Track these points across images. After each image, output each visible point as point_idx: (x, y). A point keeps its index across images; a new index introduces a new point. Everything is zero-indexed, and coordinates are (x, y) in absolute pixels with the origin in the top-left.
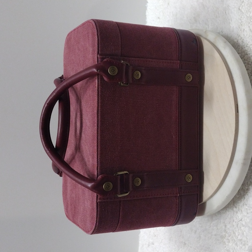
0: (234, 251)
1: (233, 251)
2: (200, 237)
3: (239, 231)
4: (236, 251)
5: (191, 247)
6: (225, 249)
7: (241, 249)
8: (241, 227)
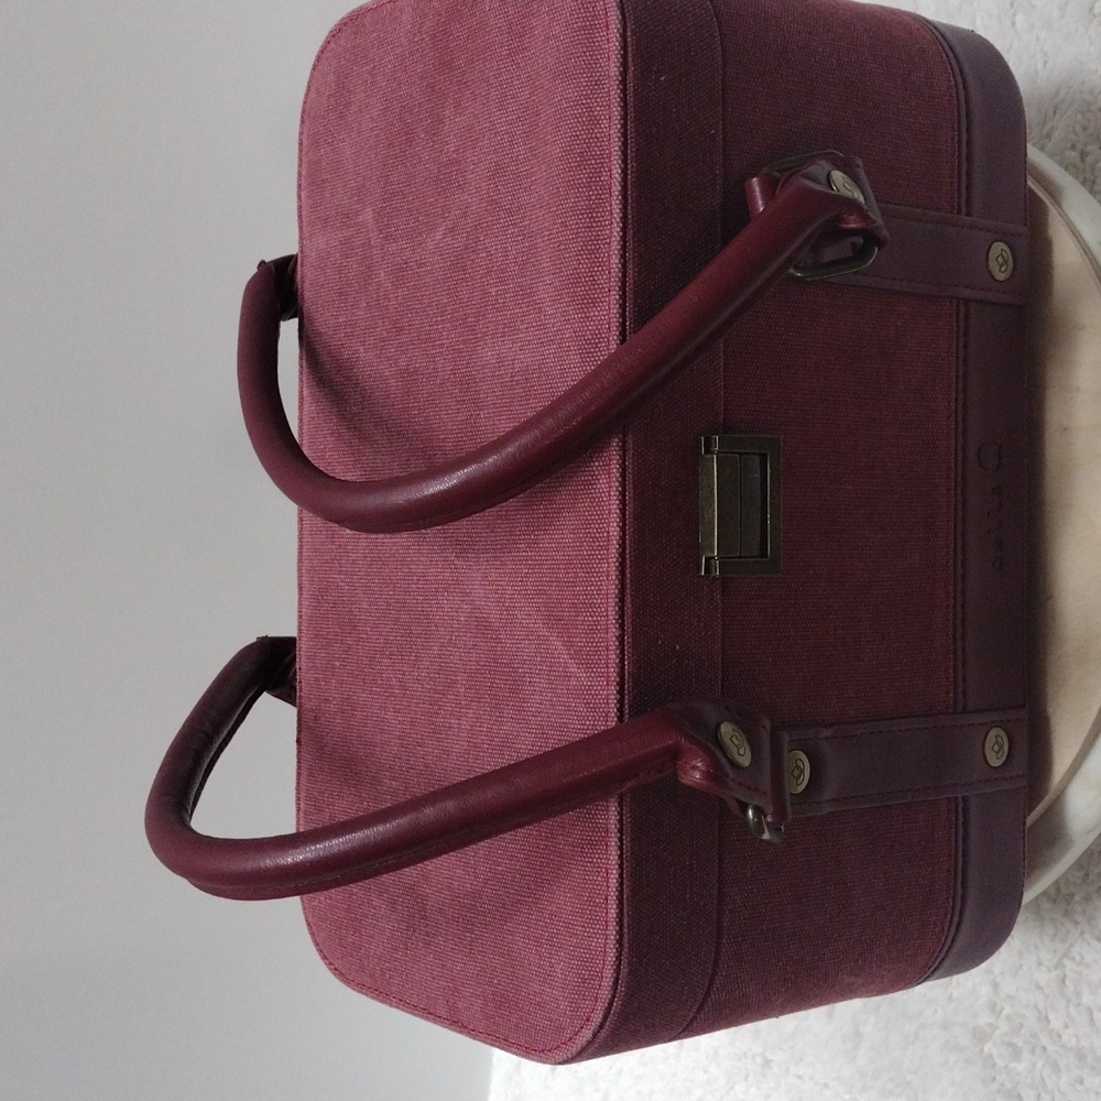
0: (1043, 1095)
1: (1039, 1096)
2: (857, 1034)
3: (1068, 1007)
4: (1053, 1098)
5: (800, 1077)
6: (995, 1086)
7: (1078, 1086)
8: (1078, 994)
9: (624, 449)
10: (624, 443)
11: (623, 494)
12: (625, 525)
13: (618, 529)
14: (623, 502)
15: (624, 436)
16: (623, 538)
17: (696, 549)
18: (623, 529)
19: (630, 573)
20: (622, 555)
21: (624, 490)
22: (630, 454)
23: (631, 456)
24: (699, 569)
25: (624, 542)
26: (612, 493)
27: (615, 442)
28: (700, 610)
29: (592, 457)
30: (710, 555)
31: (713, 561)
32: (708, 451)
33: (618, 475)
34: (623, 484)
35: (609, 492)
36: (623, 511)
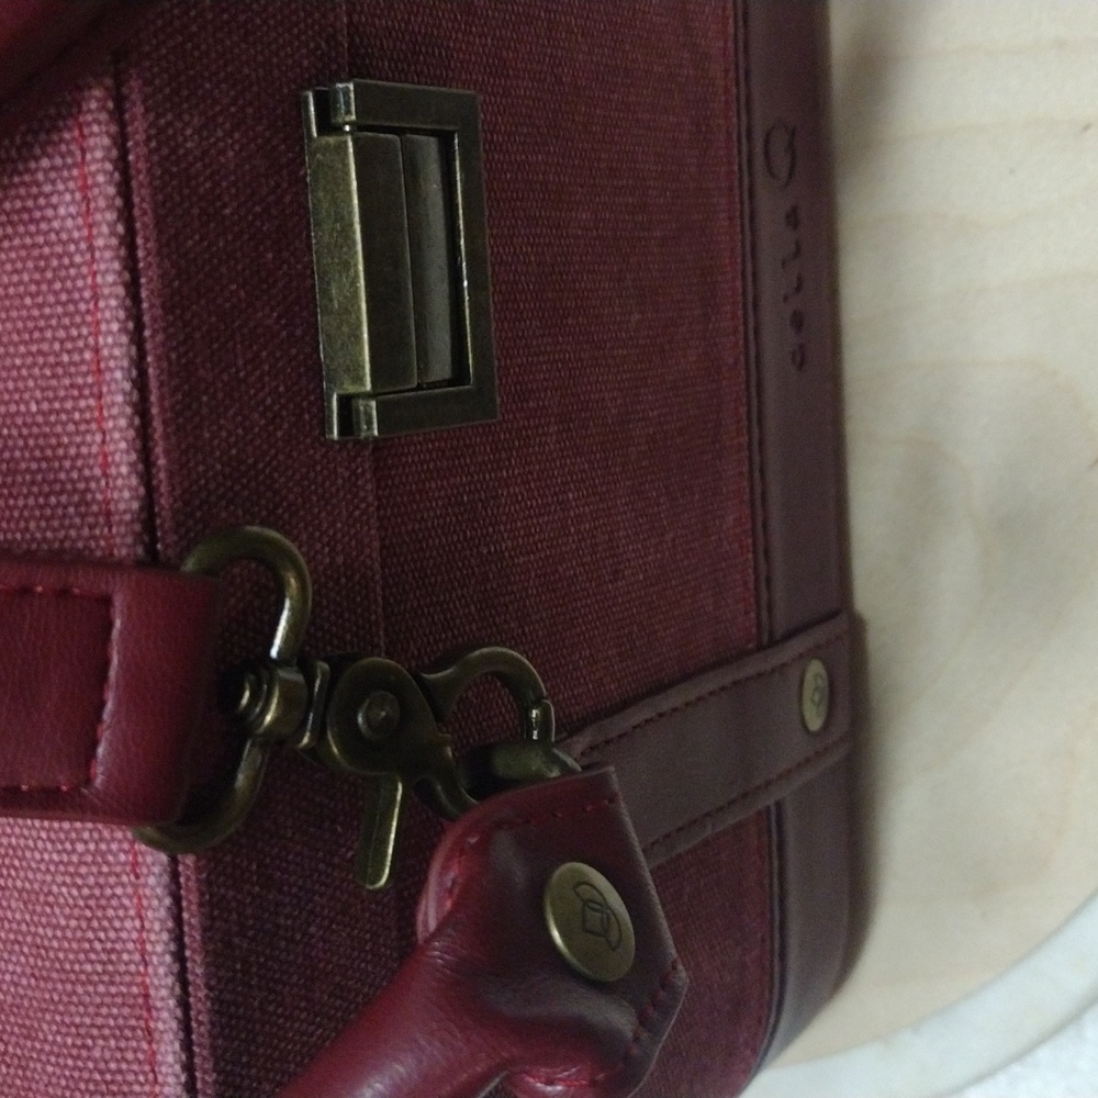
9: (119, 115)
10: (120, 100)
11: (129, 241)
12: (139, 327)
13: (124, 339)
14: (131, 264)
15: (119, 84)
16: (139, 362)
17: (313, 375)
18: (137, 338)
19: (167, 452)
20: (141, 409)
21: (131, 232)
22: (138, 129)
23: (140, 137)
24: (324, 423)
25: (143, 373)
26: (100, 242)
27: (95, 103)
28: (333, 524)
29: (30, 146)
30: (351, 389)
31: (361, 405)
32: (328, 126)
33: (111, 190)
34: (126, 214)
35: (90, 238)
36: (133, 288)
